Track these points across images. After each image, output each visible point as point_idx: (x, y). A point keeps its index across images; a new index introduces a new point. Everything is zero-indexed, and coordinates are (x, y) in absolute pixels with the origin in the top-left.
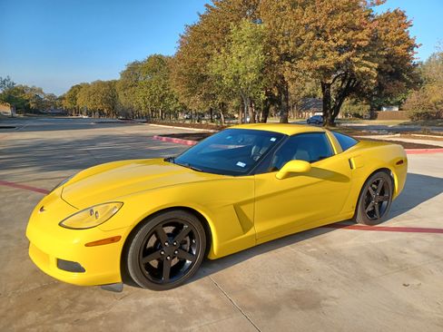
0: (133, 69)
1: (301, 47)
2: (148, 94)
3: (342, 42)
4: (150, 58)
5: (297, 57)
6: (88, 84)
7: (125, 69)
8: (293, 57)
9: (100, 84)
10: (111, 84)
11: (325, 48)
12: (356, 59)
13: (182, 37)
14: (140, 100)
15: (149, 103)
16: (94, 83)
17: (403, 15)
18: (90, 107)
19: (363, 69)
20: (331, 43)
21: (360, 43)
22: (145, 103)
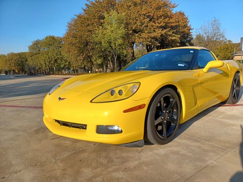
0: (36, 44)
1: (143, 26)
2: (47, 58)
3: (163, 24)
4: (47, 37)
5: (141, 31)
6: (4, 55)
7: (31, 44)
8: (139, 31)
9: (13, 54)
10: (20, 55)
11: (154, 27)
12: (170, 33)
13: (69, 24)
14: (42, 62)
15: (47, 64)
16: (9, 55)
17: (183, 14)
18: (7, 69)
19: (173, 38)
20: (157, 24)
21: (172, 24)
22: (45, 64)
